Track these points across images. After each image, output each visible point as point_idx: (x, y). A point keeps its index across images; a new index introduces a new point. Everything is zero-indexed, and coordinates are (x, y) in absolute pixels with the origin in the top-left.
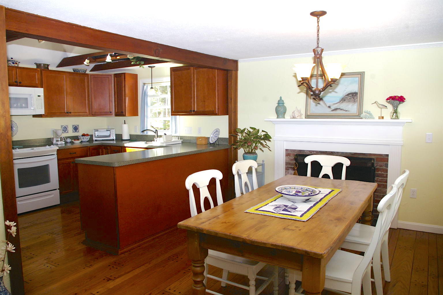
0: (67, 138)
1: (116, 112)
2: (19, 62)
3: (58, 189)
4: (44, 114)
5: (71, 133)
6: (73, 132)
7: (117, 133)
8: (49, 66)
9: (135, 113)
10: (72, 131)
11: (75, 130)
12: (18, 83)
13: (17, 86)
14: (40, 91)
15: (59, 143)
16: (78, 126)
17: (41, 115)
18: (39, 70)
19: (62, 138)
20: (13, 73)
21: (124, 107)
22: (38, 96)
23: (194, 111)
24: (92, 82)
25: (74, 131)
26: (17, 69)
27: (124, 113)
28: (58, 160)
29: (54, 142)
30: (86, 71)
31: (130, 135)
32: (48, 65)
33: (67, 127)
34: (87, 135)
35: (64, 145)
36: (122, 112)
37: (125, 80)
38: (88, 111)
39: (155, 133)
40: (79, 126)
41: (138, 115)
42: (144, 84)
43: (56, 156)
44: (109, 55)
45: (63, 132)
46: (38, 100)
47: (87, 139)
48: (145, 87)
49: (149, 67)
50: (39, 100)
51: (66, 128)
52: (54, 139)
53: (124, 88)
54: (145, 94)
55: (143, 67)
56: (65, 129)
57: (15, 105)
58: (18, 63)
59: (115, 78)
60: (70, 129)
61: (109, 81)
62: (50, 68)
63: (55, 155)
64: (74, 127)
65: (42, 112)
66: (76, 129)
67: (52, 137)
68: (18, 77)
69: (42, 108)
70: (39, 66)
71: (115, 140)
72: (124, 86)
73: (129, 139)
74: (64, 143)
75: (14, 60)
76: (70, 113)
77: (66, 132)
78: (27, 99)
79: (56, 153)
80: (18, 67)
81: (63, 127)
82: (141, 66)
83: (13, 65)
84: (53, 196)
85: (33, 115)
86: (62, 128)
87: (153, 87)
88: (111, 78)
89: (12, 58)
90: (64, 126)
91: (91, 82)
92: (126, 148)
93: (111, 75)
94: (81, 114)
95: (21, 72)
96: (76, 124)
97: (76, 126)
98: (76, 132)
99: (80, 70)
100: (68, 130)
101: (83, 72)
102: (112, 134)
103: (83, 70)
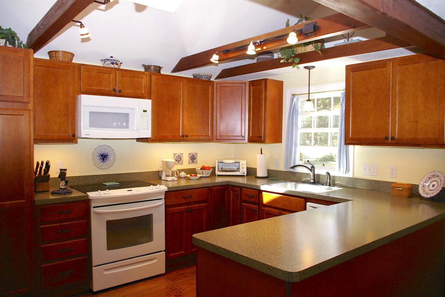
0: (180, 171)
1: (251, 136)
2: (121, 63)
3: (164, 251)
4: (151, 137)
5: (186, 165)
6: (189, 163)
7: (249, 166)
8: (162, 69)
9: (277, 138)
11: (192, 160)
12: (117, 92)
13: (115, 95)
14: (147, 104)
15: (170, 179)
16: (196, 154)
17: (147, 138)
18: (147, 74)
19: (174, 172)
20: (111, 77)
21: (263, 128)
22: (144, 111)
23: (393, 139)
24: (219, 94)
25: (191, 161)
26: (117, 72)
27: (263, 138)
28: (167, 207)
29: (163, 177)
30: (211, 77)
31: (268, 170)
32: (160, 68)
33: (181, 156)
34: (208, 168)
35: (176, 182)
36: (260, 137)
37: (266, 90)
38: (211, 133)
39: (311, 170)
40: (198, 154)
41: (281, 142)
42: (294, 95)
43: (162, 202)
44: (251, 43)
45: (176, 162)
46: (143, 117)
47: (208, 174)
48: (295, 99)
49: (305, 67)
50: (145, 117)
51: (181, 158)
52: (163, 172)
53: (263, 101)
54: (294, 111)
55: (299, 68)
56: (179, 159)
57: (115, 124)
58: (119, 64)
59: (252, 87)
60: (186, 158)
61: (242, 91)
62: (162, 72)
63: (162, 199)
64: (191, 155)
65: (148, 134)
66: (193, 158)
67: (161, 169)
68: (117, 83)
69: (148, 129)
70: (148, 68)
71: (245, 176)
72: (264, 97)
73: (266, 175)
74: (176, 179)
75: (115, 59)
76: (187, 136)
77: (180, 162)
78: (127, 115)
79: (163, 196)
80: (118, 69)
81: (176, 155)
82: (294, 67)
83: (112, 66)
84: (155, 261)
85: (137, 139)
86: (175, 156)
87: (310, 99)
88: (245, 86)
89: (112, 57)
91: (217, 92)
92: (263, 193)
93: (245, 83)
94: (201, 138)
95: (122, 76)
96: (193, 152)
97: (194, 154)
98: (193, 162)
99: (202, 76)
100: (182, 161)
101: (207, 79)
102: (242, 167)
103: (206, 75)
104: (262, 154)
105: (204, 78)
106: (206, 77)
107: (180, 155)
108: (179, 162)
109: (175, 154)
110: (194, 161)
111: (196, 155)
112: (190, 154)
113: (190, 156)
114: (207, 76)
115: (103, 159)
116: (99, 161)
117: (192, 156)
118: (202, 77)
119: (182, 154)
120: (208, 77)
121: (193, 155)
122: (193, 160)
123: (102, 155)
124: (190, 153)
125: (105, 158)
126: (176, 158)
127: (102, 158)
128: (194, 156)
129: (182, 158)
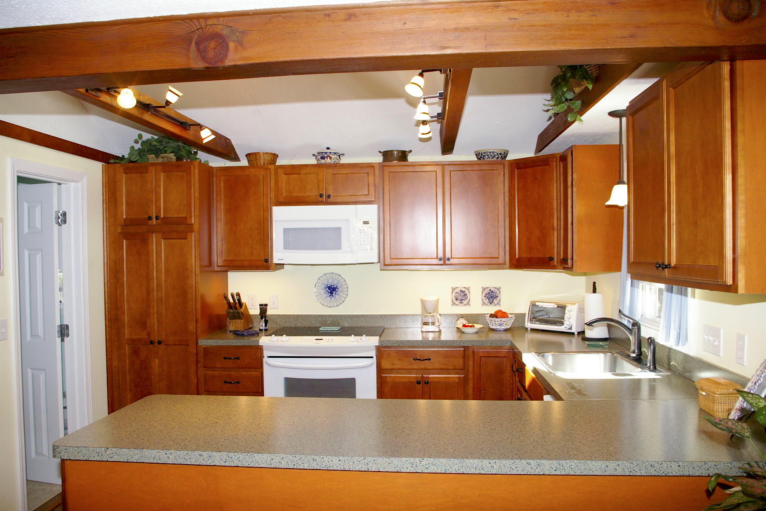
4: (376, 261)
5: (477, 306)
6: (484, 304)
8: (410, 153)
10: (480, 302)
11: (489, 299)
12: (325, 198)
16: (499, 289)
17: (372, 263)
18: (374, 167)
21: (569, 243)
22: (365, 223)
25: (487, 301)
28: (382, 370)
32: (406, 153)
33: (467, 292)
40: (502, 290)
45: (457, 302)
46: (362, 231)
50: (365, 231)
51: (465, 295)
53: (569, 190)
56: (462, 296)
59: (561, 163)
60: (476, 296)
63: (372, 357)
64: (487, 291)
66: (491, 296)
69: (371, 249)
70: (387, 156)
71: (576, 334)
72: (570, 182)
73: (606, 336)
74: (437, 329)
77: (465, 302)
78: (338, 230)
79: (373, 353)
81: (456, 290)
83: (323, 161)
86: (454, 292)
88: (554, 164)
89: (328, 148)
90: (459, 289)
92: (525, 368)
95: (334, 174)
96: (492, 286)
97: (492, 289)
98: (491, 304)
99: (483, 154)
100: (468, 300)
101: (493, 158)
102: (569, 316)
103: (490, 152)
104: (594, 291)
105: (487, 157)
106: (490, 156)
107: (464, 290)
108: (463, 301)
109: (454, 289)
110: (494, 301)
111: (497, 291)
112: (484, 289)
113: (484, 293)
114: (492, 154)
115: (331, 293)
116: (326, 295)
117: (489, 293)
118: (484, 156)
119: (468, 289)
120: (495, 155)
121: (490, 290)
122: (491, 300)
123: (329, 288)
124: (485, 286)
125: (334, 292)
126: (457, 294)
127: (329, 291)
128: (492, 292)
129: (468, 295)
